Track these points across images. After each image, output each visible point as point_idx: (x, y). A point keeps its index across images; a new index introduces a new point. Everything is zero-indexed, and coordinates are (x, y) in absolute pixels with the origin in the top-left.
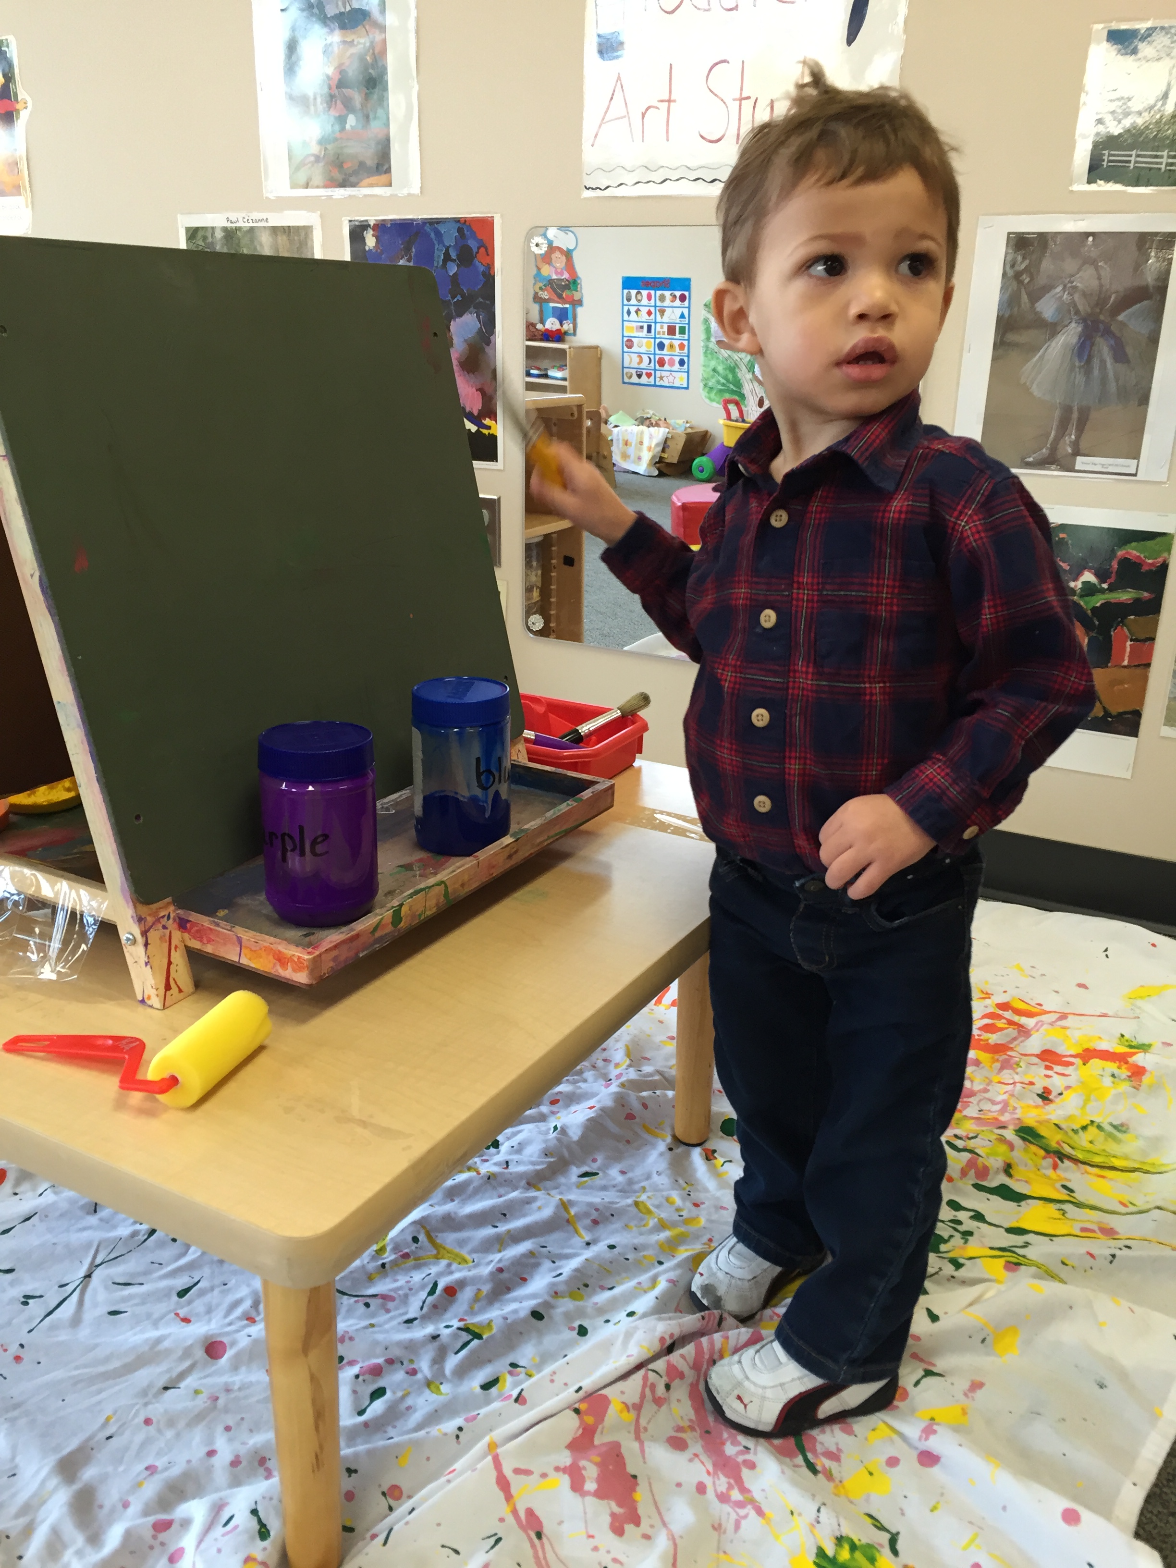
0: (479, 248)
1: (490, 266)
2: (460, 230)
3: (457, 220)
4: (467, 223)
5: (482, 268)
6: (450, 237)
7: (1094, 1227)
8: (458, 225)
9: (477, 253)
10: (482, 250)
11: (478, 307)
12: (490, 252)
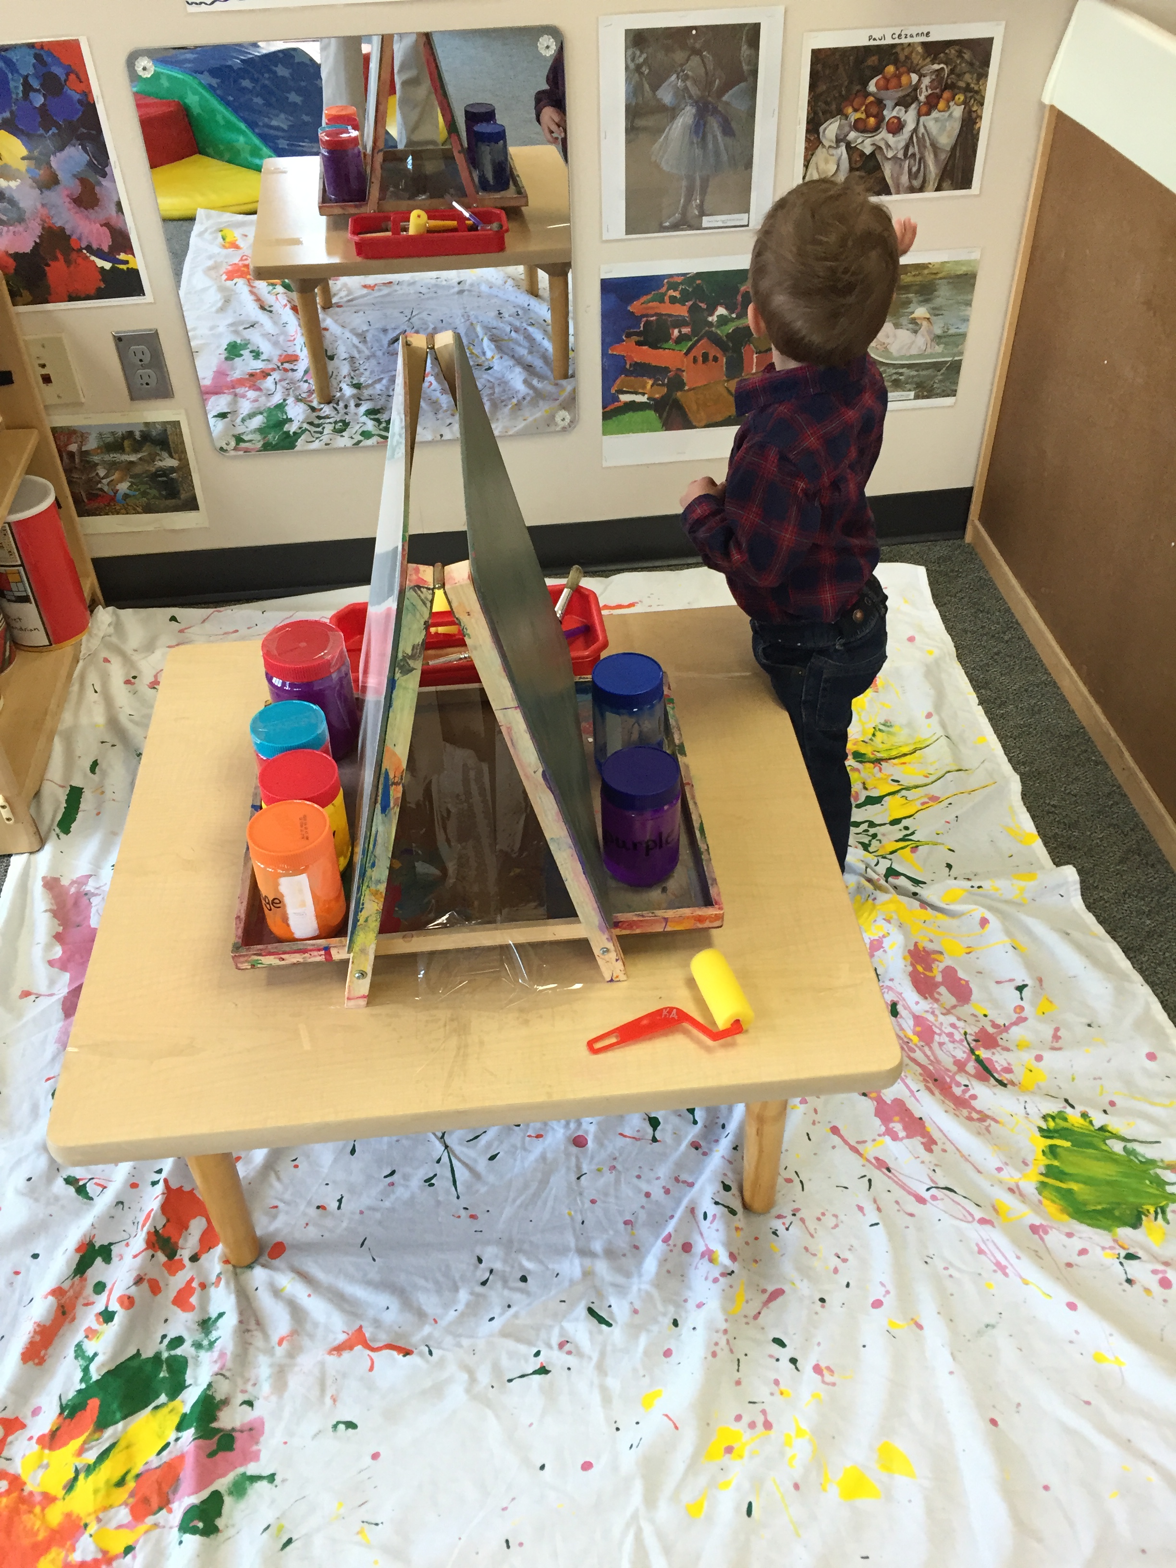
0: (67, 75)
1: (87, 93)
2: (37, 56)
3: (31, 46)
4: (46, 48)
5: (77, 97)
6: (27, 65)
7: (926, 800)
8: (32, 51)
9: (66, 81)
10: (72, 77)
11: (82, 140)
12: (82, 78)
